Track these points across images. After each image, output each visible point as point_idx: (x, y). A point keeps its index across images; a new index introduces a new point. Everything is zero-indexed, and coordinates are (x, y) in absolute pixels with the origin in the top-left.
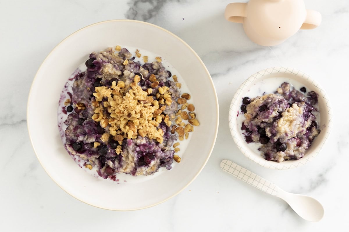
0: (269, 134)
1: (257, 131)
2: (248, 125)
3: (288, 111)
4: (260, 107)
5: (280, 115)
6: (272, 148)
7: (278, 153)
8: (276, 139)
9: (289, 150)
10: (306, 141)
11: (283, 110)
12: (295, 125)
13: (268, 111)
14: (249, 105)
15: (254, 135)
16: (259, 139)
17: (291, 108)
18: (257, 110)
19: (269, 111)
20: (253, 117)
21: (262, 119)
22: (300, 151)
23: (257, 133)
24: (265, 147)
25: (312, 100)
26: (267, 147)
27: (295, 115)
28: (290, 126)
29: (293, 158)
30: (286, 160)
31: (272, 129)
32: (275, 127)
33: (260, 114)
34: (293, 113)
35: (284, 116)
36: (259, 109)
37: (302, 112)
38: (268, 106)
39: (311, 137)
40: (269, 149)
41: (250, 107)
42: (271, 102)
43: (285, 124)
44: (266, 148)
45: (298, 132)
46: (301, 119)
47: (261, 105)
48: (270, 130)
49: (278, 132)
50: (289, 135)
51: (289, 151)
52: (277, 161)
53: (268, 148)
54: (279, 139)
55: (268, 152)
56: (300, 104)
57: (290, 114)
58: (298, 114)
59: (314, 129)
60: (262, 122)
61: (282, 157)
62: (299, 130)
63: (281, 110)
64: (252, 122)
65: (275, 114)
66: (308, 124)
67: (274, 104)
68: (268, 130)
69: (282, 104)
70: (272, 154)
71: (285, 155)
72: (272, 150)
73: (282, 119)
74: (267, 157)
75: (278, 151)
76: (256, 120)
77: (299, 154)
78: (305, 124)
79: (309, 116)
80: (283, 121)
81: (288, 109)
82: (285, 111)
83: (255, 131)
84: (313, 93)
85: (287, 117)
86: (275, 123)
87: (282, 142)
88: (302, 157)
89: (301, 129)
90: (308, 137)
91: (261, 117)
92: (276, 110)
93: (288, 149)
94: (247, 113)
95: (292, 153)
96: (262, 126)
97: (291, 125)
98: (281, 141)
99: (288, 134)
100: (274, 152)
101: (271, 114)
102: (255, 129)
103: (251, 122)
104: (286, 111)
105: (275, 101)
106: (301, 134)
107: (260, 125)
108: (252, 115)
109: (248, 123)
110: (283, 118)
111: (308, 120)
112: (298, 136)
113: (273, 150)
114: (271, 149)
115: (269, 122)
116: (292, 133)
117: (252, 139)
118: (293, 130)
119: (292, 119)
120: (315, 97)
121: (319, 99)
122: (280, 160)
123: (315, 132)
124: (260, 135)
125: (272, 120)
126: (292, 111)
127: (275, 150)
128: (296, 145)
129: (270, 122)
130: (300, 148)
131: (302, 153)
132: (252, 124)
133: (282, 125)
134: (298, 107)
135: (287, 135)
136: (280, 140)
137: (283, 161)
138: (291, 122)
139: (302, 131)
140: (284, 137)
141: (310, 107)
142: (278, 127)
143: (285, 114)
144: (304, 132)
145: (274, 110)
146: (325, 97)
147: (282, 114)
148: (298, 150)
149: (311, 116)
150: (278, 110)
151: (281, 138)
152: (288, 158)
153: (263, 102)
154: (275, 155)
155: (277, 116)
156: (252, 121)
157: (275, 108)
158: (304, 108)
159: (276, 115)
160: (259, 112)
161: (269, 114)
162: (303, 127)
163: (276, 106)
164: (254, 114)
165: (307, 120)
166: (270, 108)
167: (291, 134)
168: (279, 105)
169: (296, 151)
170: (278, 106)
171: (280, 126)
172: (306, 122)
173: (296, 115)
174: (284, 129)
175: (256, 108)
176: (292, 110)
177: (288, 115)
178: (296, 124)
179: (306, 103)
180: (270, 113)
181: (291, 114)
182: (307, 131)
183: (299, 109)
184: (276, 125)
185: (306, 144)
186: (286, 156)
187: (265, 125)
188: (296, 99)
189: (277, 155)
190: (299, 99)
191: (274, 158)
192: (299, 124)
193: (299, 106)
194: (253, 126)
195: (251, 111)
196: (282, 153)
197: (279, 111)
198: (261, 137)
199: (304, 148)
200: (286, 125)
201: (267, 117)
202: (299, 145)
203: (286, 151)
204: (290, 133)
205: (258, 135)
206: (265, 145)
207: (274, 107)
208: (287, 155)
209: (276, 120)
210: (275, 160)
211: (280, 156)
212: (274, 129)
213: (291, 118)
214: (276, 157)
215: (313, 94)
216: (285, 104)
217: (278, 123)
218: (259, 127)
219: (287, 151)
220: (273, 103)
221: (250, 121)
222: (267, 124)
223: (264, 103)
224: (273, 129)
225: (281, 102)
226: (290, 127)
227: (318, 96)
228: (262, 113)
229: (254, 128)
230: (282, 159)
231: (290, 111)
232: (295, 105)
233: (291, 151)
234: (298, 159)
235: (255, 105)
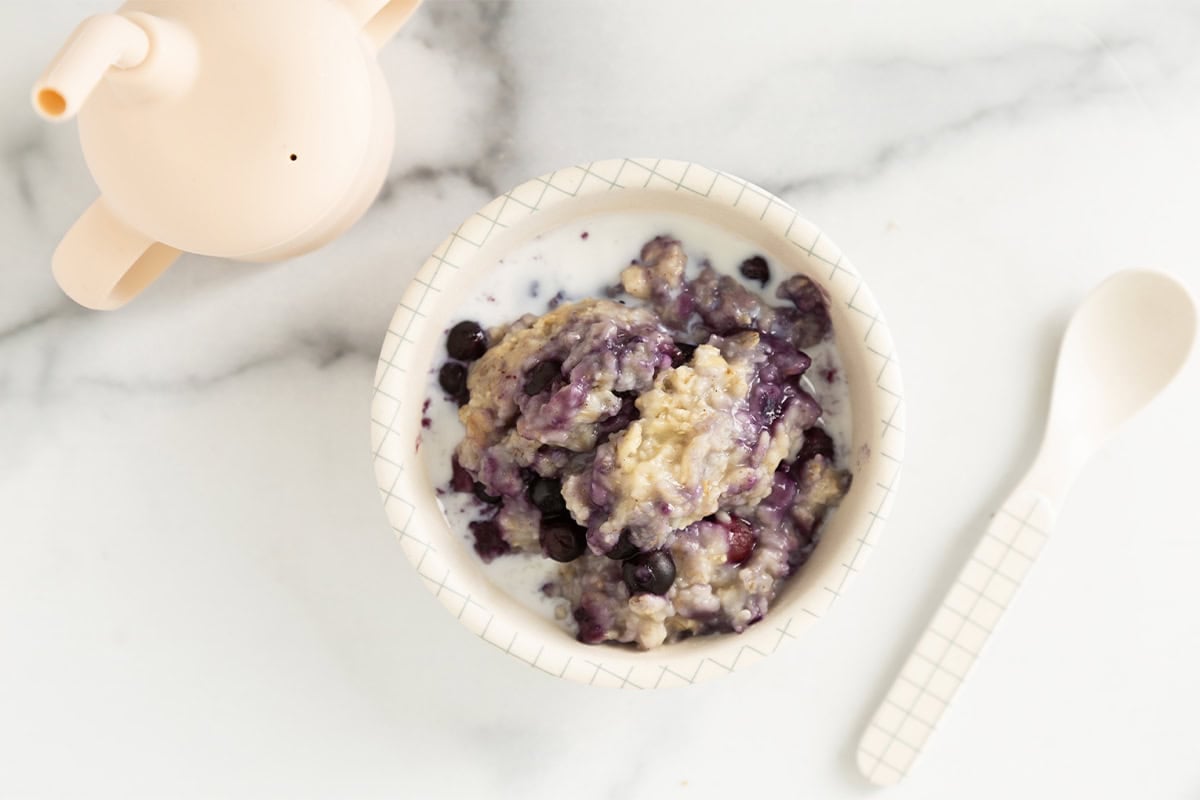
0: (580, 512)
1: (520, 498)
2: (479, 466)
3: (669, 387)
4: (530, 373)
5: (630, 409)
6: (604, 579)
7: (633, 607)
8: (610, 532)
9: (689, 587)
10: (781, 532)
11: (639, 380)
12: (707, 458)
13: (564, 389)
14: (479, 361)
15: (512, 518)
16: (536, 536)
17: (683, 370)
18: (512, 386)
19: (569, 392)
20: (500, 423)
21: (536, 435)
22: (747, 584)
23: (522, 506)
24: (575, 575)
25: (799, 323)
26: (585, 572)
27: (703, 403)
28: (677, 459)
29: (714, 626)
30: (685, 635)
31: (588, 481)
32: (602, 470)
33: (525, 404)
34: (693, 394)
35: (648, 412)
36: (523, 381)
37: (744, 388)
38: (566, 364)
39: (804, 513)
40: (593, 587)
41: (484, 372)
42: (581, 341)
43: (656, 451)
44: (576, 581)
45: (725, 489)
46: (739, 424)
47: (531, 361)
48: (579, 487)
49: (616, 495)
50: (676, 510)
51: (688, 593)
52: (634, 646)
53: (585, 581)
54: (626, 533)
55: (589, 602)
56: (732, 344)
57: (676, 399)
58: (720, 397)
59: (816, 467)
60: (544, 450)
61: (658, 623)
62: (729, 480)
63: (628, 382)
64: (495, 451)
65: (599, 403)
66: (784, 444)
67: (592, 352)
68: (570, 486)
69: (634, 350)
70: (605, 612)
71: (671, 610)
72: (604, 592)
73: (637, 428)
74: (587, 628)
75: (632, 595)
76: (514, 439)
77: (741, 604)
78: (759, 449)
79: (785, 407)
80: (644, 436)
81: (668, 372)
82: (651, 388)
83: (514, 497)
84: (802, 283)
85: (663, 416)
86: (601, 451)
87: (647, 548)
88: (756, 620)
89: (742, 474)
90: (787, 514)
91: (532, 421)
92: (602, 382)
93: (686, 579)
94: (472, 402)
95: (706, 600)
96: (545, 467)
97: (686, 458)
98: (639, 544)
99: (670, 507)
100: (613, 602)
101: (581, 403)
102: (509, 486)
103: (490, 450)
104: (659, 384)
105: (596, 337)
106: (748, 499)
107: (533, 464)
108: (492, 413)
109: (476, 457)
110: (642, 420)
111: (781, 427)
112: (738, 512)
113: (610, 586)
114: (600, 585)
115: (575, 446)
116: (692, 500)
117: (505, 537)
118: (695, 480)
119: (685, 427)
120: (812, 304)
121: (832, 312)
122: (646, 641)
123: (820, 487)
124: (537, 515)
125: (590, 436)
126: (690, 384)
127: (622, 589)
128: (724, 559)
129: (584, 444)
130: (746, 573)
131: (757, 598)
132: (493, 464)
133: (640, 460)
134: (722, 360)
135: (662, 507)
136: (634, 534)
137: (666, 641)
138: (684, 441)
139: (750, 485)
140: (651, 520)
141: (789, 360)
142: (617, 473)
143: (654, 400)
144: (765, 490)
145: (592, 385)
146: (858, 303)
147: (638, 401)
148: (735, 582)
149: (797, 402)
150: (616, 381)
151: (639, 528)
152: (690, 624)
153: (543, 343)
154: (622, 611)
155: (613, 412)
156: (494, 444)
157: (598, 376)
158: (759, 365)
159: (603, 408)
160: (523, 399)
161: (566, 407)
162: (749, 462)
163: (602, 365)
164: (503, 412)
165: (772, 431)
166: (573, 376)
167: (683, 505)
168: (620, 355)
169: (726, 586)
170: (612, 362)
171: (627, 462)
172: (766, 436)
173: (711, 404)
174: (650, 478)
175: (508, 377)
176: (686, 382)
177: (666, 405)
178: (712, 451)
179: (767, 339)
180: (573, 403)
181: (686, 399)
182: (778, 480)
183: (729, 372)
184: (608, 458)
185: (776, 549)
186: (677, 614)
187: (560, 461)
188: (718, 317)
189: (630, 612)
190: (732, 318)
191: (621, 629)
192: (731, 451)
193: (730, 354)
194: (500, 473)
195: (488, 394)
196: (653, 605)
197: (620, 389)
198: (546, 525)
199: (768, 570)
200: (660, 457)
201: (560, 423)
202: (742, 557)
203: (673, 590)
204: (681, 500)
205: (528, 515)
206: (575, 564)
207: (589, 367)
208: (684, 612)
209: (611, 436)
210: (622, 640)
211: (648, 619)
212: (599, 483)
213: (682, 420)
214: (628, 625)
215: (804, 288)
216: (649, 352)
217: (616, 449)
218: (529, 474)
219: (679, 589)
220: (587, 348)
221: (485, 448)
222: (570, 459)
223: (548, 350)
224: (592, 481)
225: (629, 339)
226: (677, 468)
227: (826, 299)
228: (533, 402)
229: (507, 480)
230: (658, 633)
231: (680, 385)
232: (708, 355)
233: (697, 589)
234: (739, 628)
235: (504, 365)
